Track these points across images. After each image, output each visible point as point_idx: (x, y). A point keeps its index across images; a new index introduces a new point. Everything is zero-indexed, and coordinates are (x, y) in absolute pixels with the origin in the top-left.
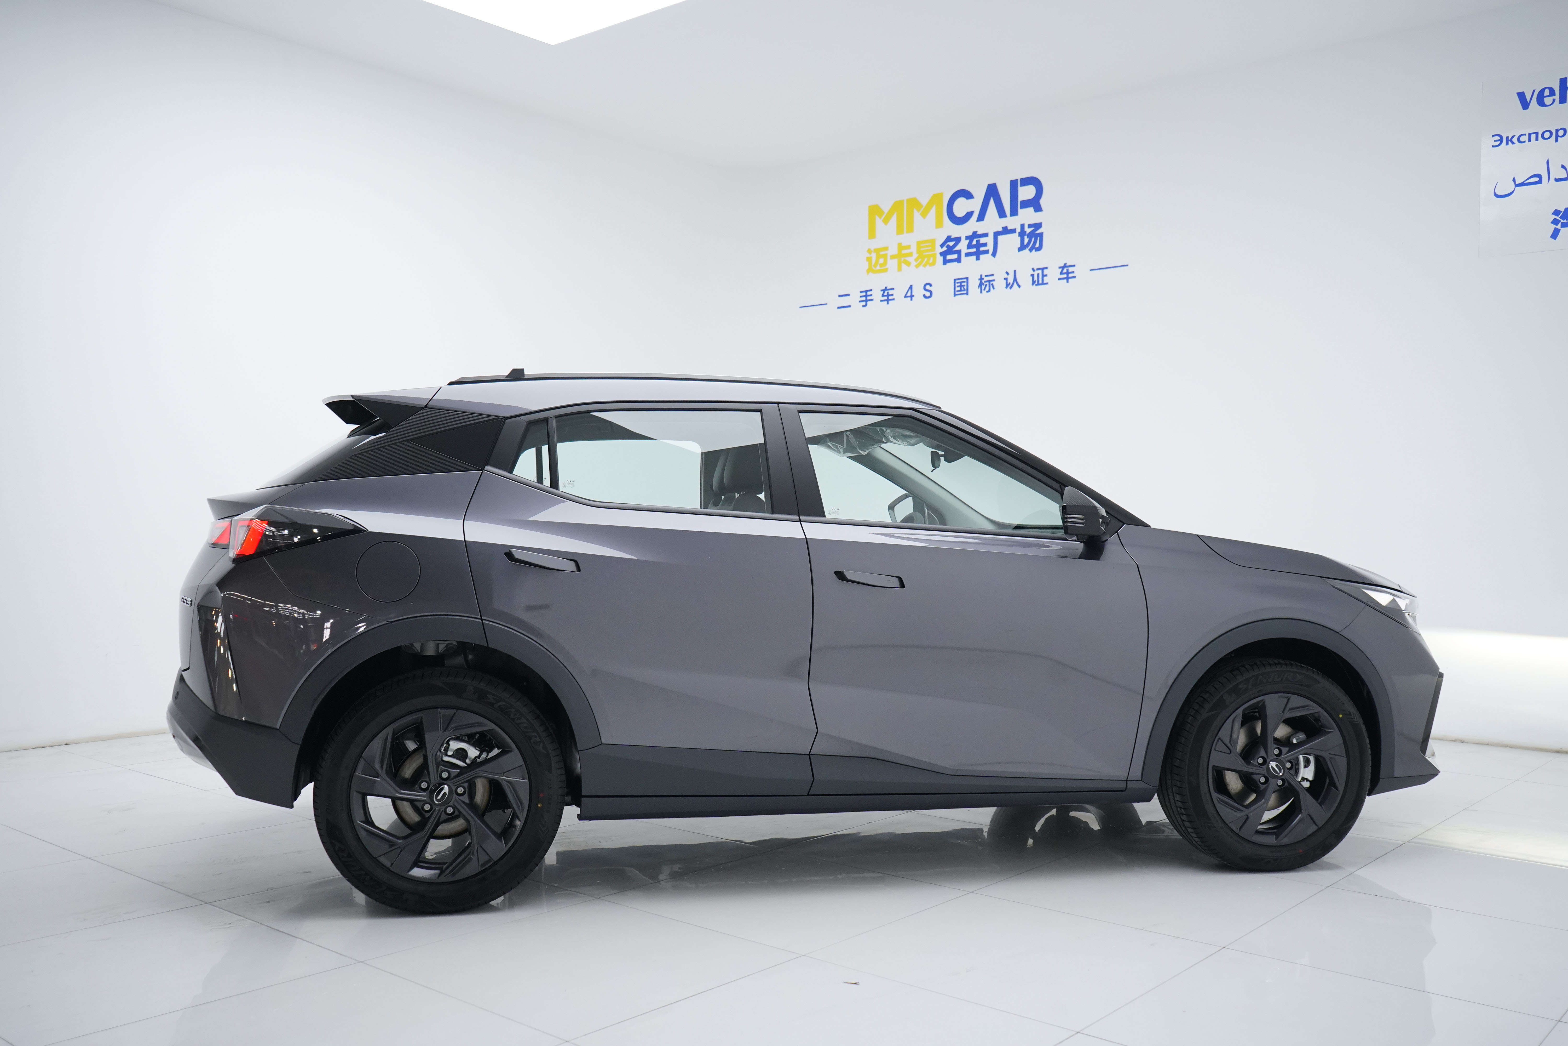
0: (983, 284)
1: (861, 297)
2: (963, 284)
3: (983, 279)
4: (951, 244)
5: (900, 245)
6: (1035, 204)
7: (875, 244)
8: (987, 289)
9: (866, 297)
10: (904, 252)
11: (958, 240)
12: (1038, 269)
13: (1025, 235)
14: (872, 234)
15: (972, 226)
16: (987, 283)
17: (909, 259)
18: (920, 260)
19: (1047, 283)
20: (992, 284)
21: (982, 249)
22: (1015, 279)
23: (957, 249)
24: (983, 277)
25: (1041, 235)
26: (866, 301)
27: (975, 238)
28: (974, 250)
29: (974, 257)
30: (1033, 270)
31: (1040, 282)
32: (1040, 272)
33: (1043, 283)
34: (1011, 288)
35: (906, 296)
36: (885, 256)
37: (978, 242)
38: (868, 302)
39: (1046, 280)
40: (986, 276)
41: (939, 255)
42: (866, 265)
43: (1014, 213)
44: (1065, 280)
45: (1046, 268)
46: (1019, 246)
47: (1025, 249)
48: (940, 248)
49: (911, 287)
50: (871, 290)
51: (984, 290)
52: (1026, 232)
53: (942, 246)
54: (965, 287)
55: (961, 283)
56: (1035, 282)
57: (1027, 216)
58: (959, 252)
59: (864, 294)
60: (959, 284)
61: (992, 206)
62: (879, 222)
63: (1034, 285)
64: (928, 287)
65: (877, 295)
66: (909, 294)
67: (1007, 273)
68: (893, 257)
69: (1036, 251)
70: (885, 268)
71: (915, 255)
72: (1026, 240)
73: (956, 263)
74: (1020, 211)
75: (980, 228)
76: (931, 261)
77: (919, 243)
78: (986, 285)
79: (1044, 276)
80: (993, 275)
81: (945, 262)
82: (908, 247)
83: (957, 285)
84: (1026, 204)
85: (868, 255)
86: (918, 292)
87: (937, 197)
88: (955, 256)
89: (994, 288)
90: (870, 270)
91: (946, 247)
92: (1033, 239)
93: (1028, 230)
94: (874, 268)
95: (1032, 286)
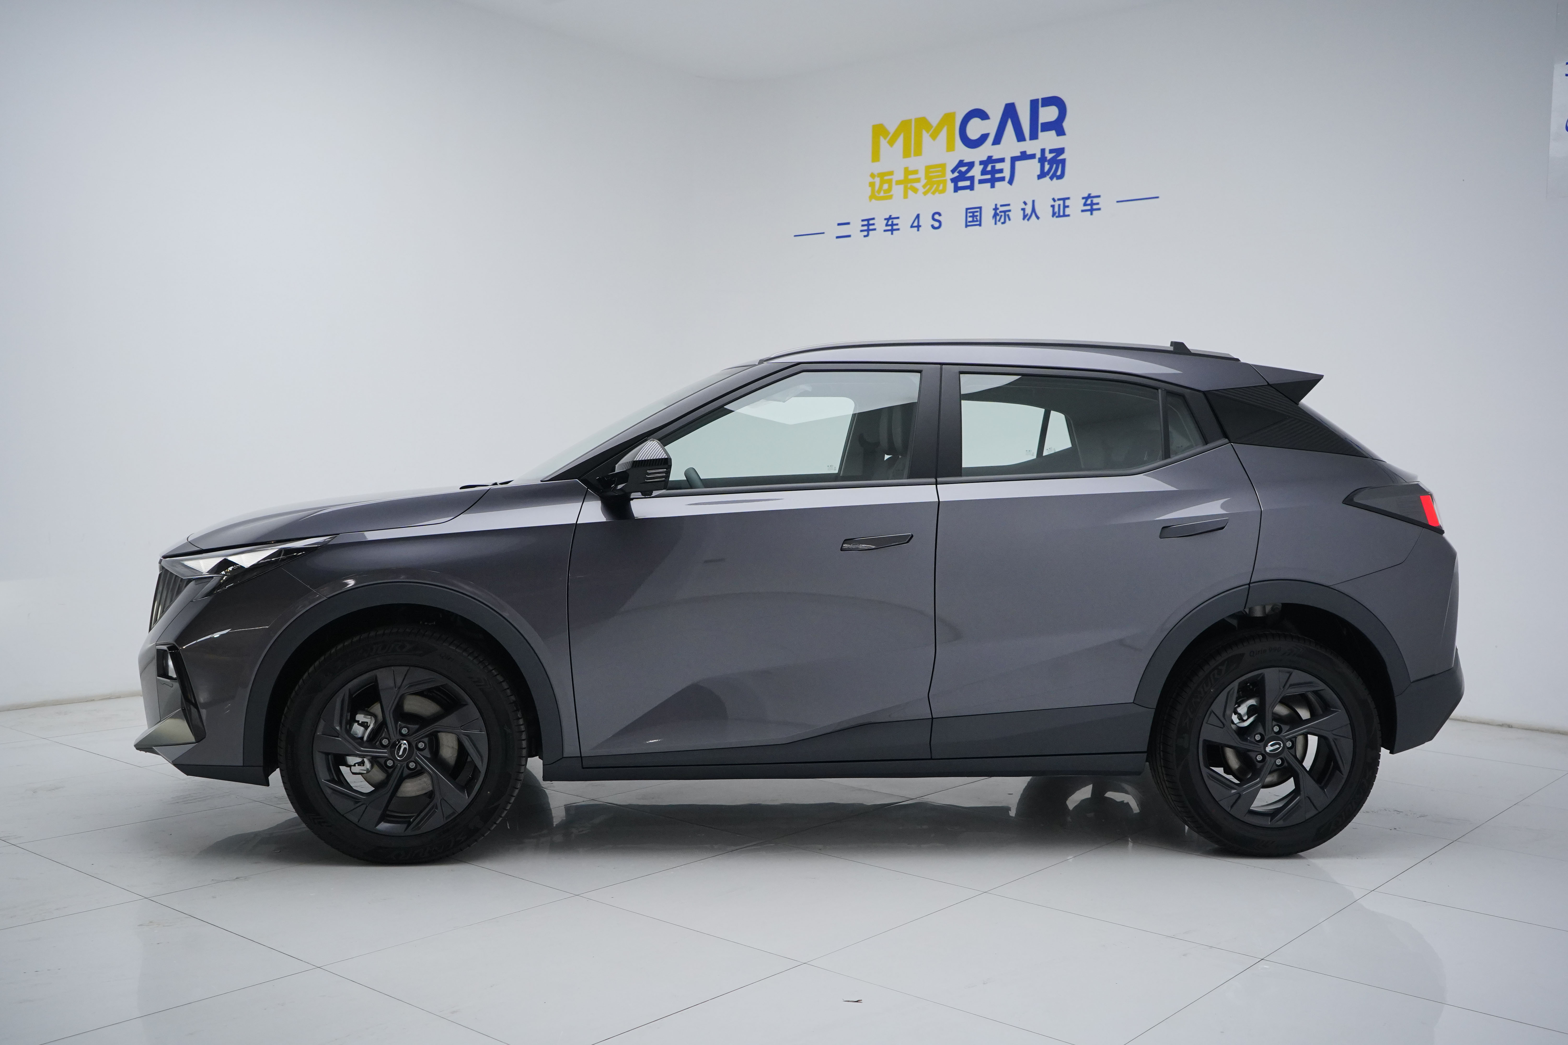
0: (998, 215)
1: (863, 226)
2: (976, 214)
3: (998, 209)
4: (963, 169)
5: (906, 169)
6: (1057, 127)
7: (878, 168)
8: (1002, 220)
9: (868, 226)
10: (911, 177)
11: (971, 165)
12: (1059, 200)
13: (1046, 161)
14: (876, 157)
15: (986, 150)
16: (1003, 214)
17: (916, 185)
18: (928, 187)
19: (1068, 216)
20: (1008, 215)
21: (997, 175)
22: (1034, 210)
23: (969, 174)
24: (998, 206)
25: (1063, 161)
26: (868, 230)
27: (991, 163)
28: (989, 177)
29: (989, 185)
30: (1054, 200)
31: (1061, 214)
32: (1061, 202)
33: (1064, 215)
34: (1028, 220)
35: (912, 227)
36: (890, 182)
37: (993, 167)
38: (871, 232)
39: (1067, 211)
40: (1002, 206)
41: (950, 182)
42: (869, 191)
43: (1034, 136)
44: (1089, 213)
45: (1068, 198)
46: (1039, 173)
47: (1045, 176)
48: (951, 173)
49: (918, 216)
50: (873, 219)
51: (999, 221)
52: (1046, 157)
53: (953, 171)
54: (978, 218)
55: (973, 213)
56: (1056, 213)
57: (1048, 140)
58: (972, 179)
59: (866, 223)
60: (971, 214)
61: (1009, 127)
62: (883, 143)
63: (1055, 217)
64: (937, 217)
65: (880, 224)
66: (916, 224)
67: (1025, 203)
68: (898, 183)
69: (1057, 179)
70: (890, 194)
71: (923, 181)
73: (968, 190)
75: (997, 152)
76: (941, 187)
77: (928, 168)
78: (1001, 216)
79: (1065, 207)
80: (1009, 205)
81: (957, 189)
82: (916, 172)
83: (969, 215)
84: (1047, 127)
85: (871, 180)
86: (926, 221)
87: (948, 118)
88: (967, 183)
89: (1009, 219)
90: (873, 197)
91: (958, 172)
92: (1055, 166)
93: (1049, 156)
94: (877, 194)
95: (1052, 217)
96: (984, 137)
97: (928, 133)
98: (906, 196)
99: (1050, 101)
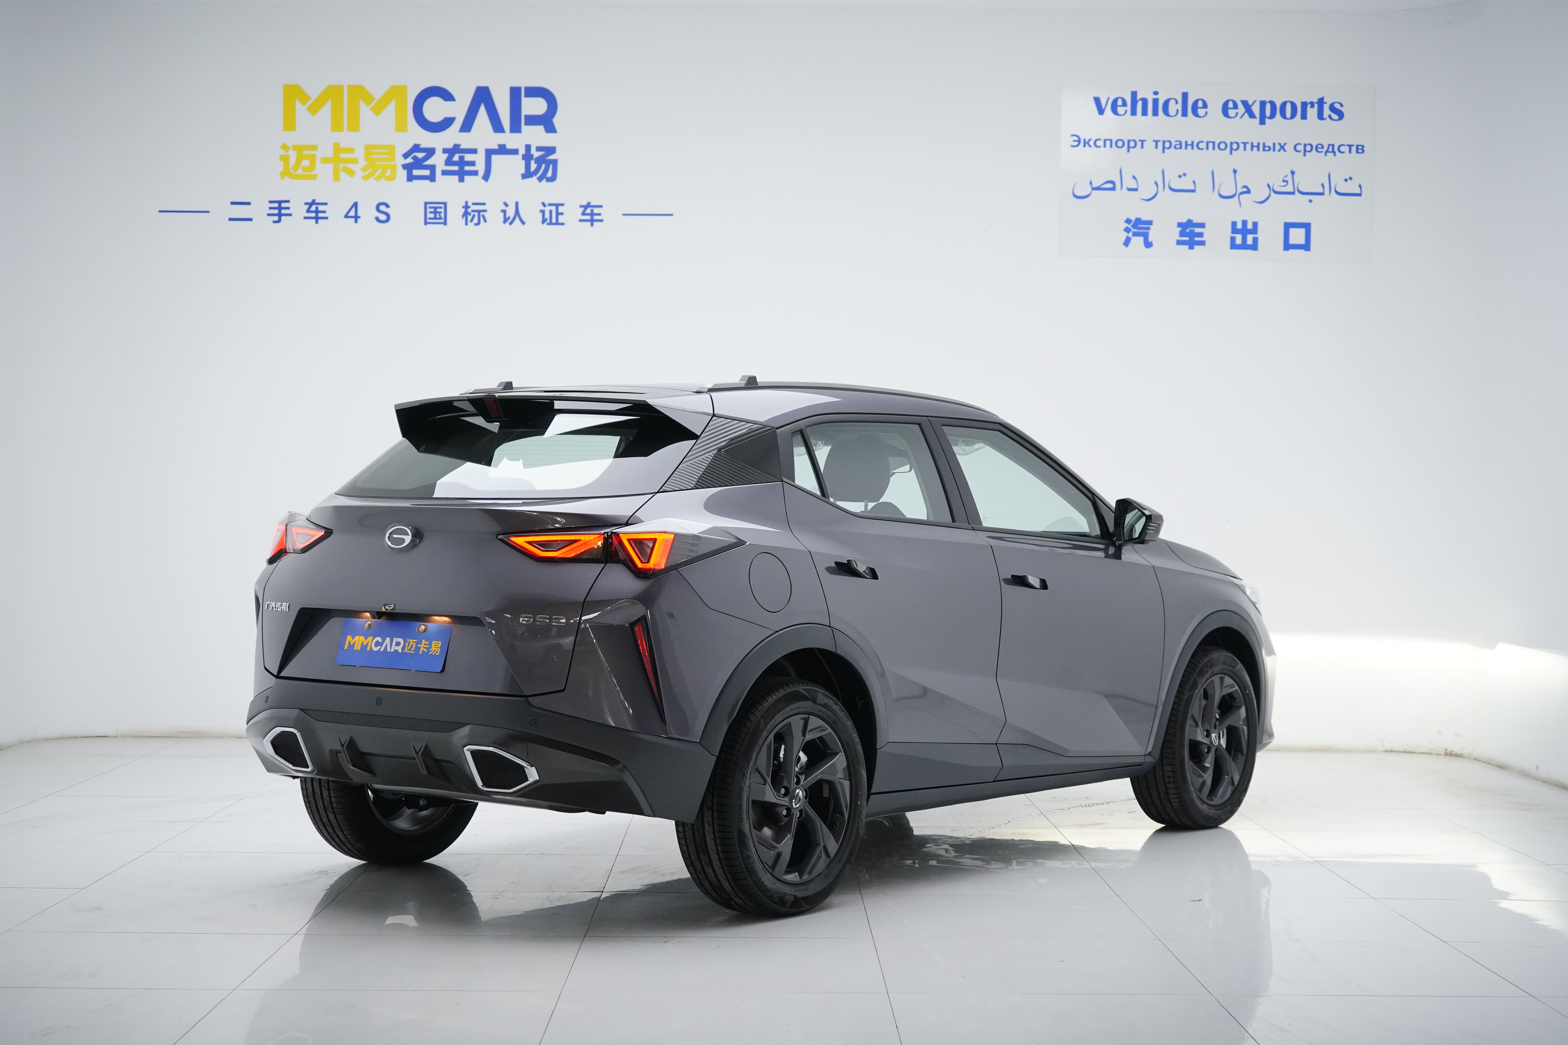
0: (470, 214)
1: (270, 208)
3: (469, 207)
4: (420, 155)
5: (337, 147)
6: (546, 121)
7: (292, 138)
8: (476, 220)
9: (279, 210)
10: (343, 156)
11: (431, 152)
12: (550, 205)
13: (532, 159)
14: (289, 123)
15: (451, 137)
16: (476, 214)
17: (352, 166)
18: (370, 170)
19: (563, 224)
20: (483, 216)
21: (467, 168)
22: (517, 213)
23: (429, 162)
24: (470, 204)
25: (555, 162)
26: (280, 215)
27: (458, 153)
28: (456, 168)
29: (456, 178)
30: (544, 204)
31: (554, 221)
32: (553, 208)
33: (557, 223)
34: (511, 223)
35: (346, 216)
36: (312, 158)
37: (462, 158)
38: (283, 218)
39: (561, 219)
40: (474, 204)
41: (401, 168)
42: (280, 166)
43: (516, 128)
44: (589, 223)
45: (563, 205)
46: (523, 171)
47: (532, 177)
48: (402, 158)
49: (355, 205)
50: (288, 201)
51: (471, 221)
52: (533, 155)
53: (406, 156)
54: (442, 215)
55: (435, 208)
56: (546, 220)
57: (534, 136)
58: (432, 168)
59: (276, 205)
60: (432, 210)
62: (301, 109)
63: (545, 224)
64: (382, 208)
65: (298, 209)
66: (352, 213)
67: (506, 204)
68: (325, 160)
69: (547, 181)
70: (313, 173)
71: (362, 163)
72: (533, 166)
73: (428, 181)
74: (524, 127)
75: (466, 141)
76: (388, 173)
77: (369, 148)
78: (474, 216)
79: (558, 214)
80: (484, 204)
81: (411, 178)
82: (351, 150)
83: (429, 210)
84: (532, 120)
85: (283, 153)
86: (367, 212)
87: (397, 92)
88: (427, 172)
89: (485, 221)
90: (285, 174)
91: (412, 158)
92: (543, 166)
93: (536, 154)
94: (292, 171)
95: (541, 224)
96: (447, 123)
97: (368, 105)
98: (336, 178)
99: (534, 92)
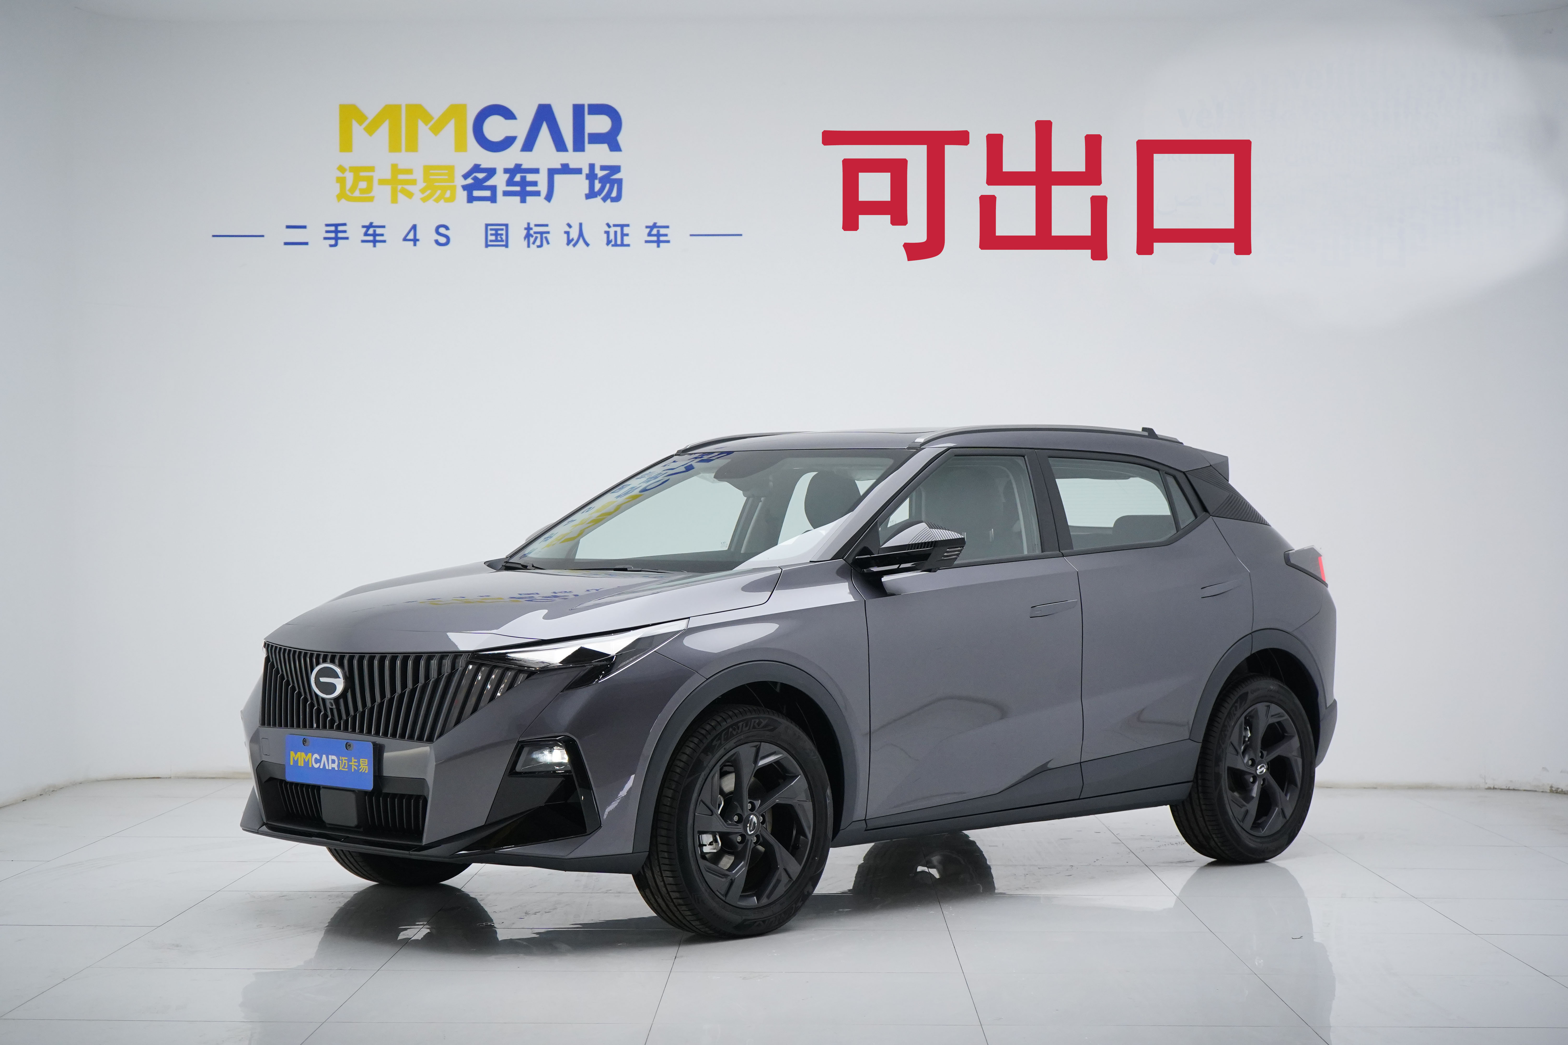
0: (532, 236)
1: (327, 232)
2: (500, 232)
3: (532, 229)
4: (481, 176)
5: (394, 167)
6: (611, 140)
7: (349, 160)
8: (538, 242)
9: (336, 233)
10: (401, 177)
11: (491, 172)
12: (615, 225)
13: (597, 179)
14: (346, 145)
15: (513, 156)
16: (539, 235)
17: (409, 188)
18: (429, 192)
19: (628, 245)
20: (546, 238)
21: (529, 189)
22: (581, 234)
23: (489, 183)
24: (532, 226)
25: (620, 182)
26: (336, 239)
27: (520, 173)
28: (518, 189)
29: (518, 198)
30: (608, 225)
31: (619, 242)
32: (618, 229)
33: (622, 245)
34: (574, 245)
35: (405, 239)
36: (370, 180)
37: (523, 178)
38: (340, 241)
39: (626, 240)
40: (536, 225)
41: (461, 189)
42: (337, 189)
43: (579, 147)
44: (655, 244)
45: (628, 225)
46: (587, 191)
47: (596, 197)
48: (462, 179)
49: (414, 227)
50: (345, 224)
51: (534, 243)
52: (597, 175)
53: (466, 176)
54: (504, 237)
55: (496, 230)
56: (611, 241)
57: (598, 154)
58: (493, 189)
59: (333, 228)
60: (493, 232)
61: (545, 132)
62: (358, 130)
63: (610, 245)
64: (442, 230)
65: (355, 232)
66: (411, 236)
67: (569, 226)
68: (382, 182)
69: (612, 201)
70: (370, 195)
71: (421, 184)
72: (597, 186)
73: (489, 203)
74: (588, 146)
75: (527, 160)
76: (448, 194)
77: (428, 169)
78: (536, 238)
79: (623, 235)
80: (547, 225)
81: (471, 199)
82: (409, 171)
83: (490, 232)
84: (596, 138)
85: (339, 174)
86: (427, 234)
88: (487, 193)
89: (548, 243)
90: (341, 196)
91: (473, 179)
92: (608, 186)
93: (600, 173)
94: (349, 193)
95: (606, 246)
96: (508, 142)
97: (426, 124)
98: (394, 200)
99: (598, 109)
